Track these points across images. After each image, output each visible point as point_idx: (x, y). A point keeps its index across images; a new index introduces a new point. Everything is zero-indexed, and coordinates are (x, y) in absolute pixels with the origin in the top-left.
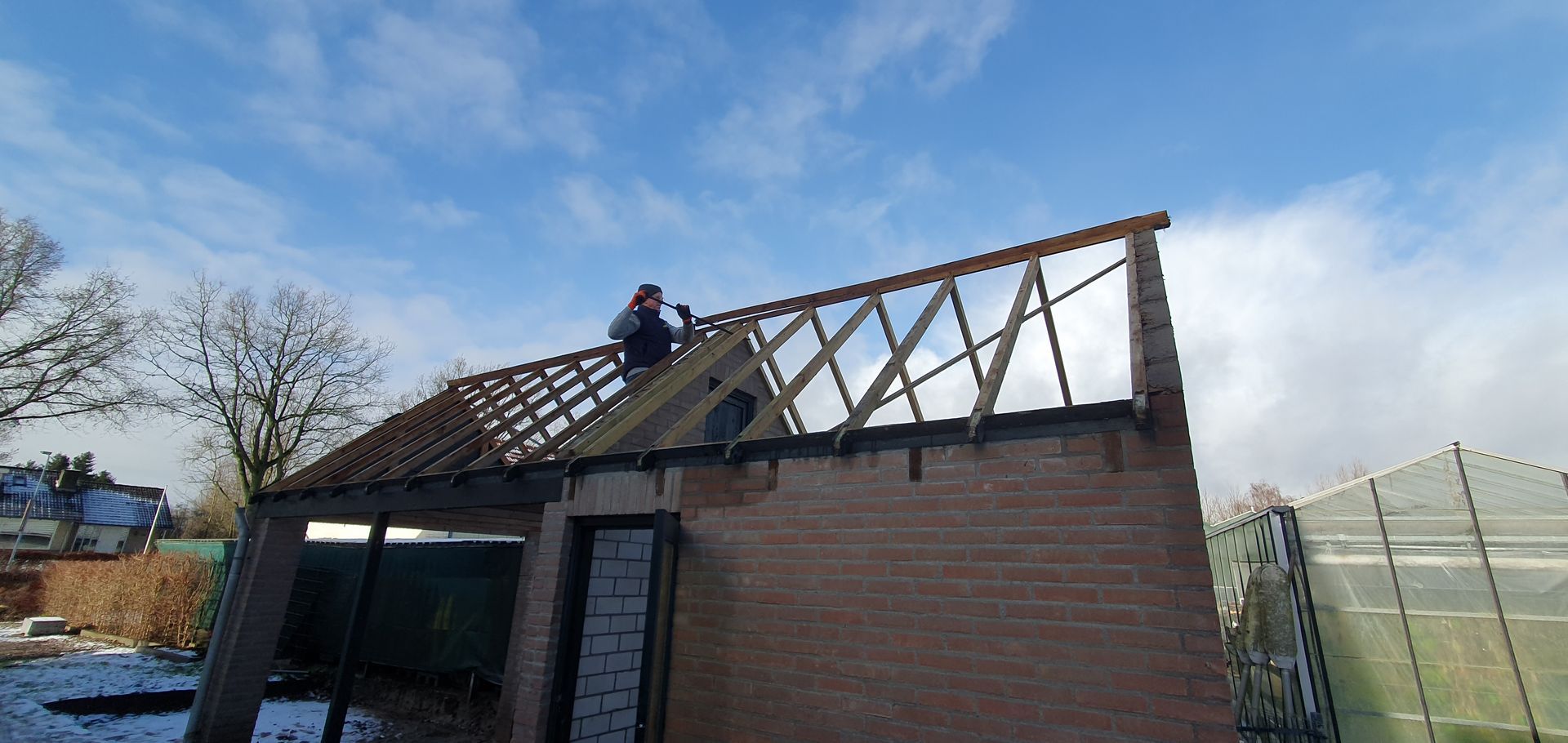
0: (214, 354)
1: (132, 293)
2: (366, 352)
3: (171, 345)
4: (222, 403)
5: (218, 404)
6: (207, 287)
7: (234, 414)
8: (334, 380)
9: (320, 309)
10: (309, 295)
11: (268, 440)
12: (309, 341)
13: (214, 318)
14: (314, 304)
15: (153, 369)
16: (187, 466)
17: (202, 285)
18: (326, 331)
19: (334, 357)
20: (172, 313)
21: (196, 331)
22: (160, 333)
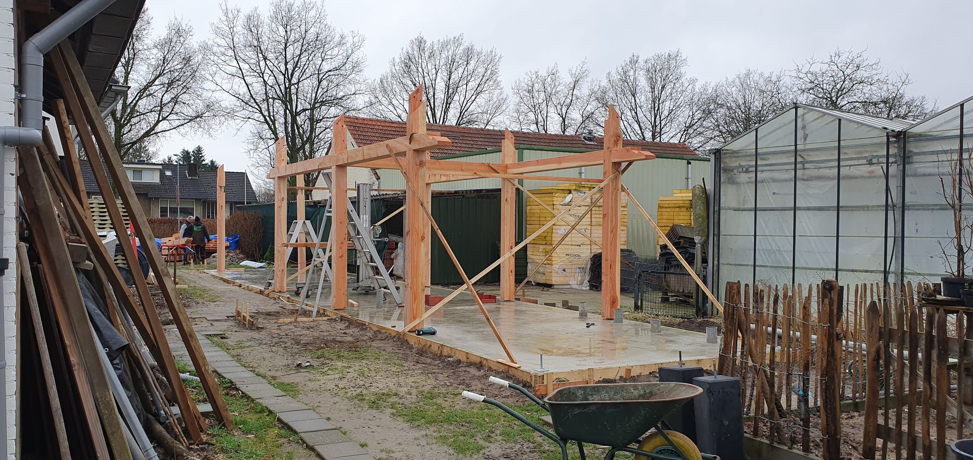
0: (245, 67)
1: (191, 34)
2: (344, 48)
3: (221, 66)
4: (259, 106)
5: (257, 107)
6: (230, 15)
7: (269, 113)
8: (327, 75)
9: (304, 17)
10: (295, 6)
11: (293, 130)
12: (302, 46)
13: (240, 39)
14: (299, 14)
15: (213, 87)
16: (252, 155)
17: (226, 15)
18: (310, 36)
19: (323, 55)
20: (215, 41)
21: (231, 53)
22: (212, 58)
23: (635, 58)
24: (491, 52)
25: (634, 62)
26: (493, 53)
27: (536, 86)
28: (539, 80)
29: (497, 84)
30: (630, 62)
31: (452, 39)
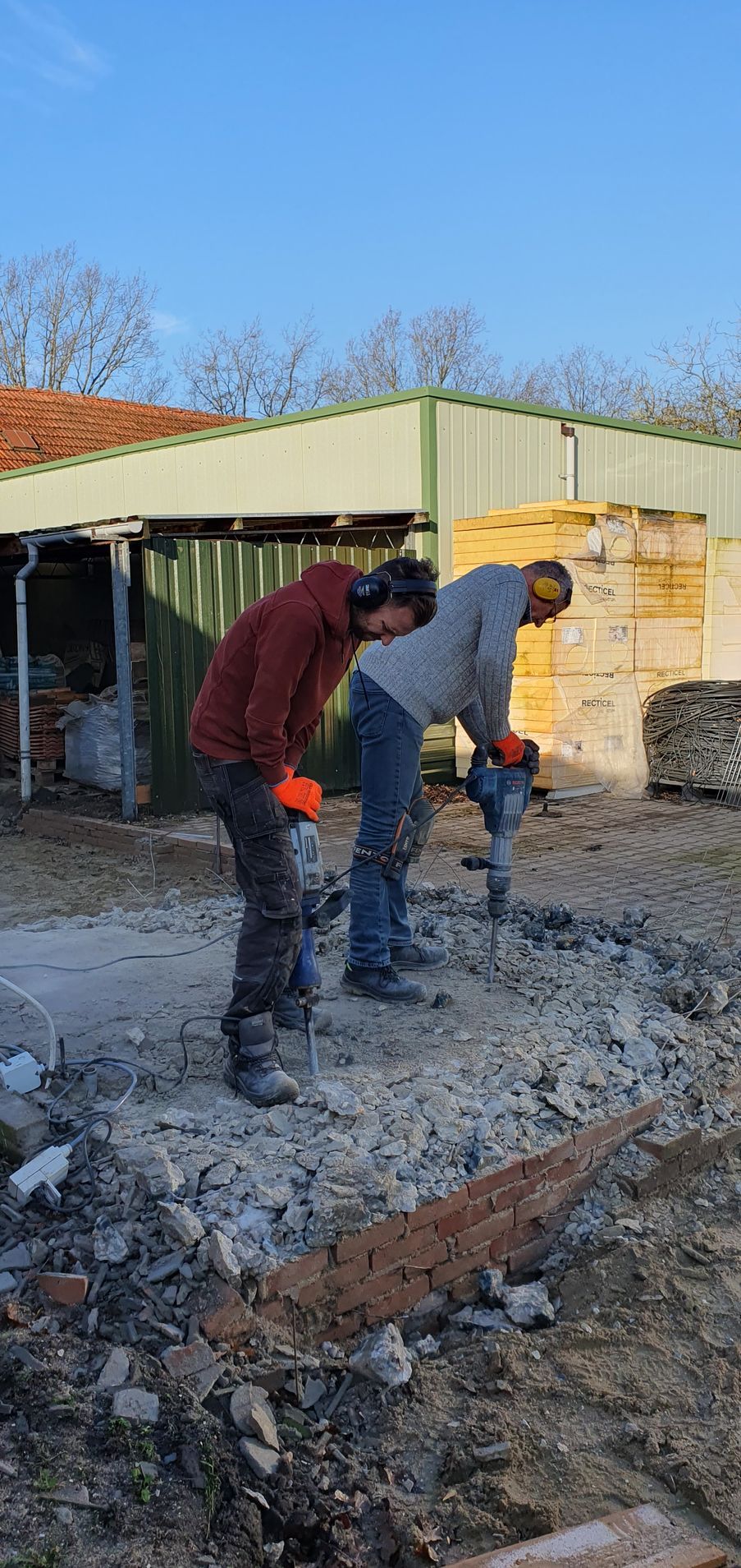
23: (394, 315)
24: (137, 280)
25: (392, 323)
26: (141, 282)
27: (223, 361)
28: (228, 348)
29: (150, 347)
30: (385, 323)
31: (54, 253)
